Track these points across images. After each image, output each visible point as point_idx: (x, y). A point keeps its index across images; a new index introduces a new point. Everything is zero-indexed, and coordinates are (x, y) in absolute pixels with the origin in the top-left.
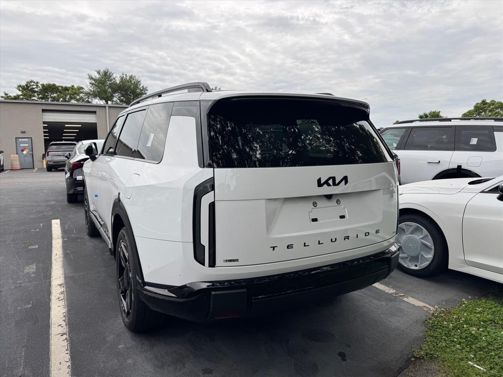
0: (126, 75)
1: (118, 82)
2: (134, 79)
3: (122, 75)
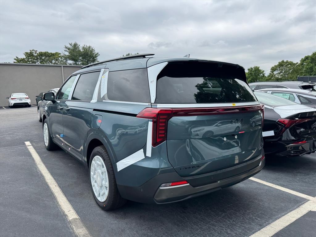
2: (90, 48)
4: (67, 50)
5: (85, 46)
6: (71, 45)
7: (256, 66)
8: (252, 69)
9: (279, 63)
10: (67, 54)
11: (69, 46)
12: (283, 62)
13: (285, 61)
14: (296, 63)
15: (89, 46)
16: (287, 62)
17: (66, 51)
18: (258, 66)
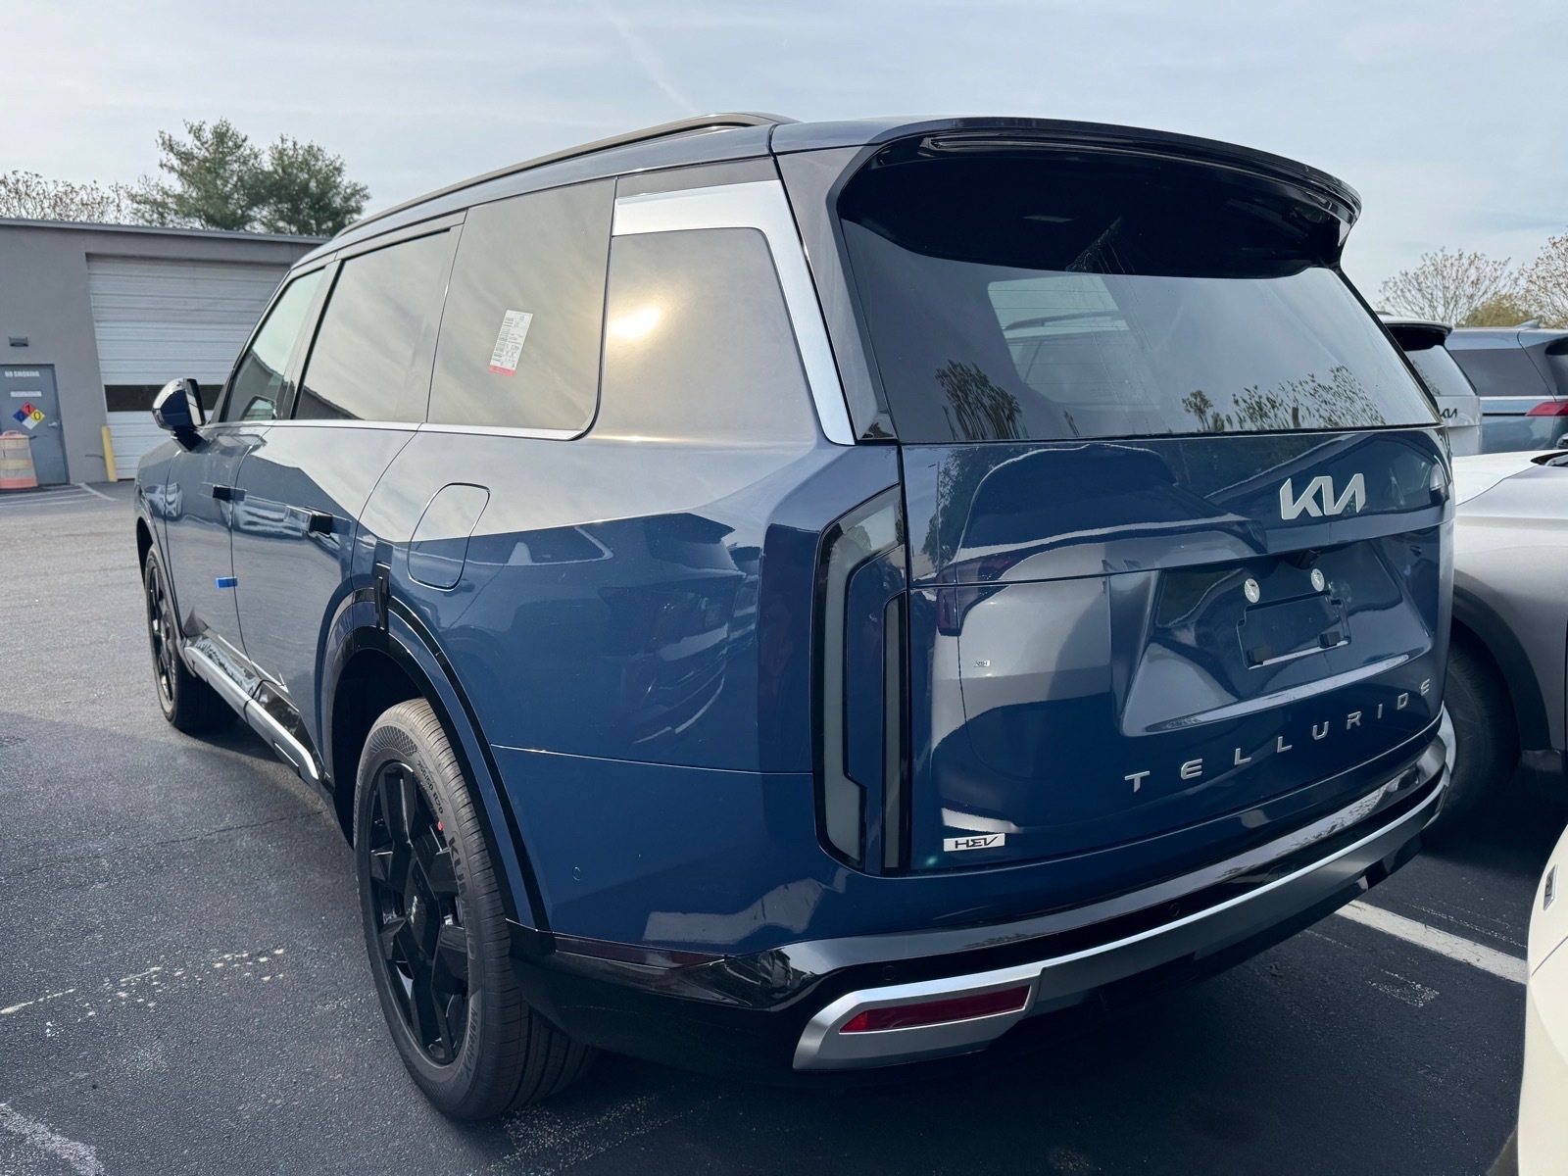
0: (295, 144)
1: (268, 167)
2: (317, 160)
3: (278, 142)
4: (176, 163)
5: (289, 144)
6: (197, 132)
10: (176, 185)
11: (188, 142)
15: (311, 147)
17: (172, 169)
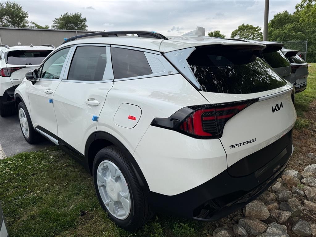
7: (216, 30)
8: (212, 34)
9: (239, 27)
12: (243, 25)
13: (245, 25)
14: (256, 27)
16: (248, 26)
18: (218, 30)
